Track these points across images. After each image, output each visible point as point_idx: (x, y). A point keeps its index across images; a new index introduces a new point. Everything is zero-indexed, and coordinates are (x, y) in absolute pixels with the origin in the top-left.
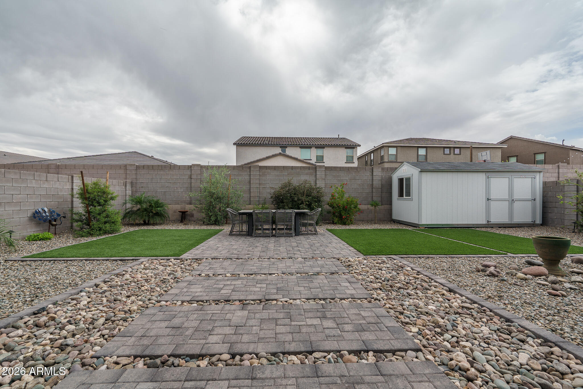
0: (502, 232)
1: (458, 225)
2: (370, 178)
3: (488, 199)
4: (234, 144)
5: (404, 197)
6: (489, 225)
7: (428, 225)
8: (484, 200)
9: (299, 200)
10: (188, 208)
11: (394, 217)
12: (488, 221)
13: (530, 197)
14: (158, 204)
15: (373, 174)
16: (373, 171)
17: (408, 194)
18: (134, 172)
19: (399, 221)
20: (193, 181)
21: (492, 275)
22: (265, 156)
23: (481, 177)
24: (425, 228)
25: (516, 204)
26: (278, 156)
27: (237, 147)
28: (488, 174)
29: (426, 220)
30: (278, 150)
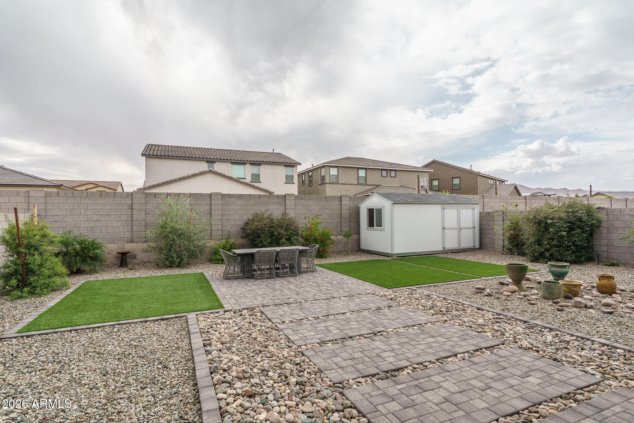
0: (453, 256)
1: (422, 252)
2: (339, 207)
3: (444, 228)
4: (142, 155)
5: (375, 227)
6: (445, 251)
7: (399, 254)
8: (441, 228)
9: (279, 234)
10: (128, 247)
11: (362, 247)
12: (444, 248)
13: (471, 226)
14: (94, 245)
15: (341, 203)
16: (341, 200)
17: (380, 224)
18: (42, 201)
19: (368, 250)
20: (135, 212)
21: (489, 295)
22: (190, 173)
23: (438, 208)
24: (397, 257)
25: (463, 232)
26: (208, 173)
27: (147, 159)
28: (443, 206)
29: (399, 249)
30: (203, 166)
